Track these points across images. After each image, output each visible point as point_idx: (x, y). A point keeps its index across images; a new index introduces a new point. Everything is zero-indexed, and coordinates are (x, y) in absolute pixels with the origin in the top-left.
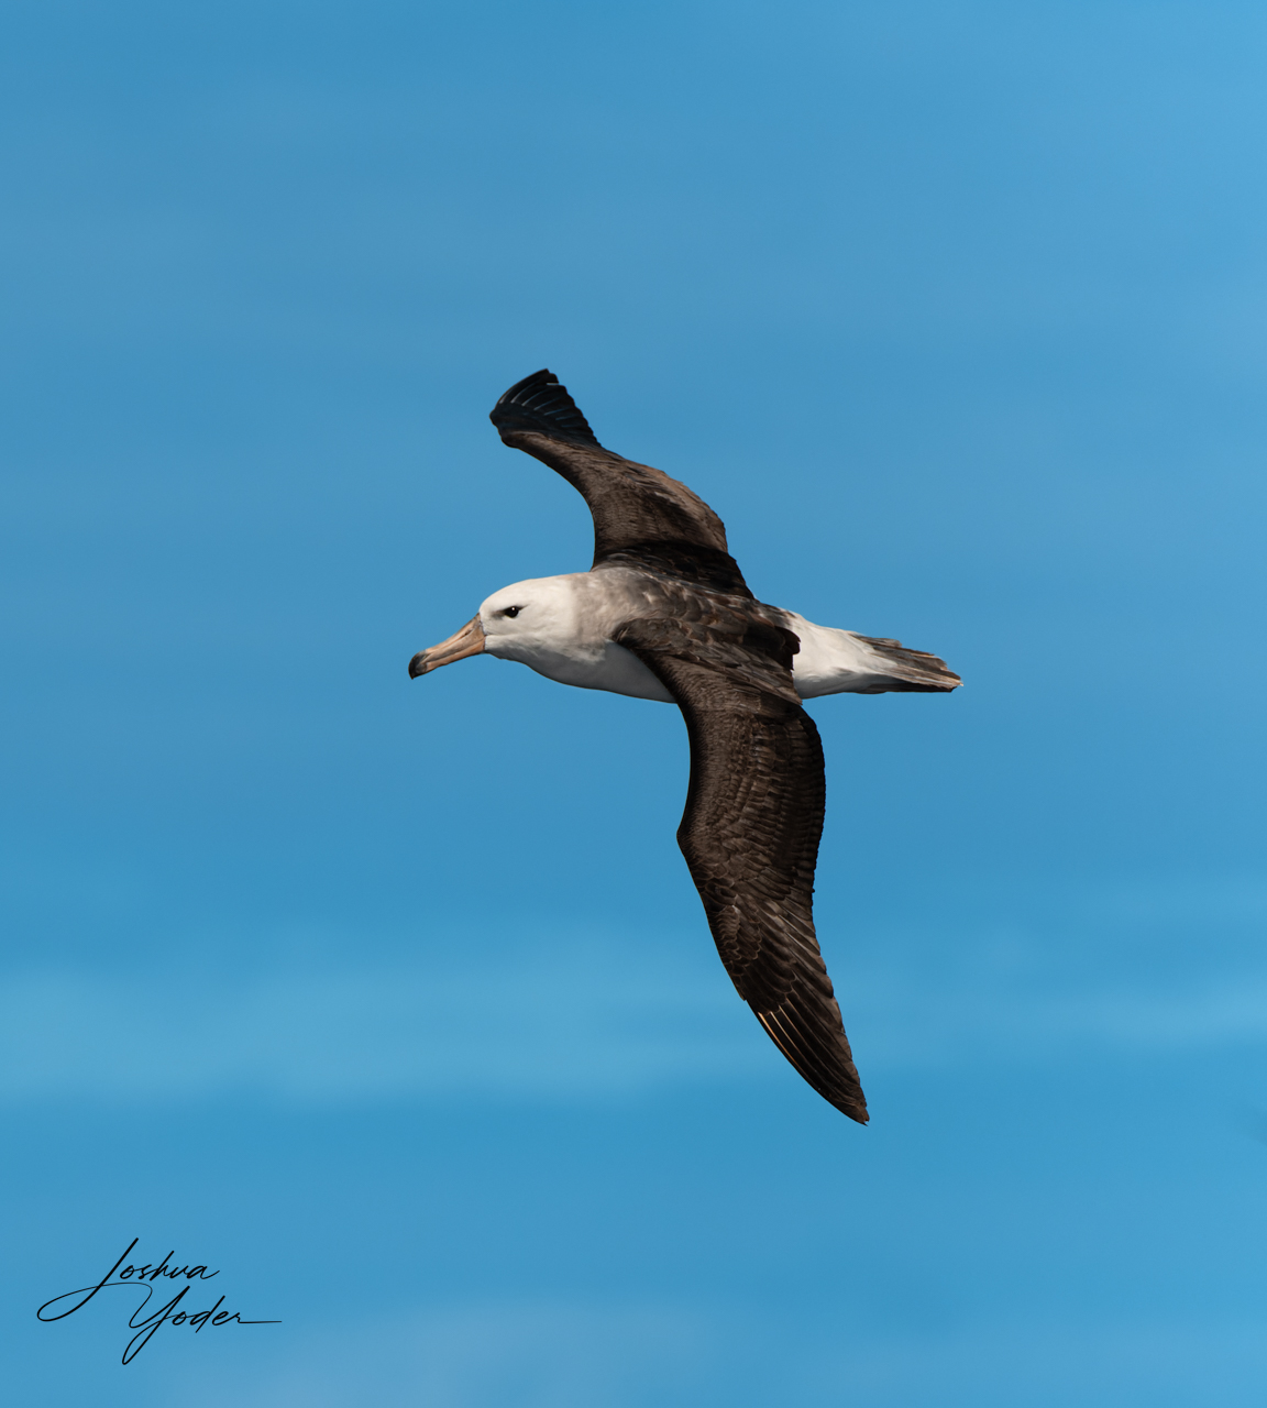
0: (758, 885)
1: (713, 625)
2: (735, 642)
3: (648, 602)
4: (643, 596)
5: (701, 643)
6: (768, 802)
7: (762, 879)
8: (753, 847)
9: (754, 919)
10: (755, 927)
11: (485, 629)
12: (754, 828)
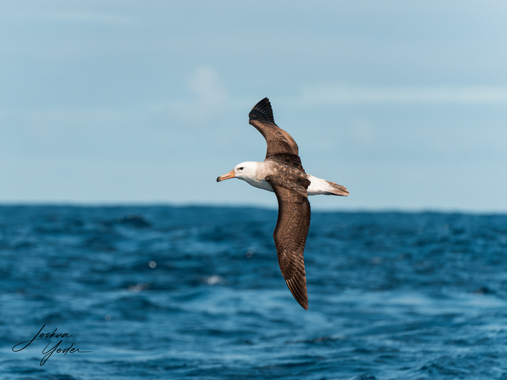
0: (291, 247)
1: (290, 177)
2: (295, 182)
3: (274, 171)
4: (274, 169)
5: (285, 182)
6: (296, 225)
7: (292, 246)
8: (291, 237)
9: (288, 256)
10: (288, 258)
11: (235, 172)
12: (292, 232)
